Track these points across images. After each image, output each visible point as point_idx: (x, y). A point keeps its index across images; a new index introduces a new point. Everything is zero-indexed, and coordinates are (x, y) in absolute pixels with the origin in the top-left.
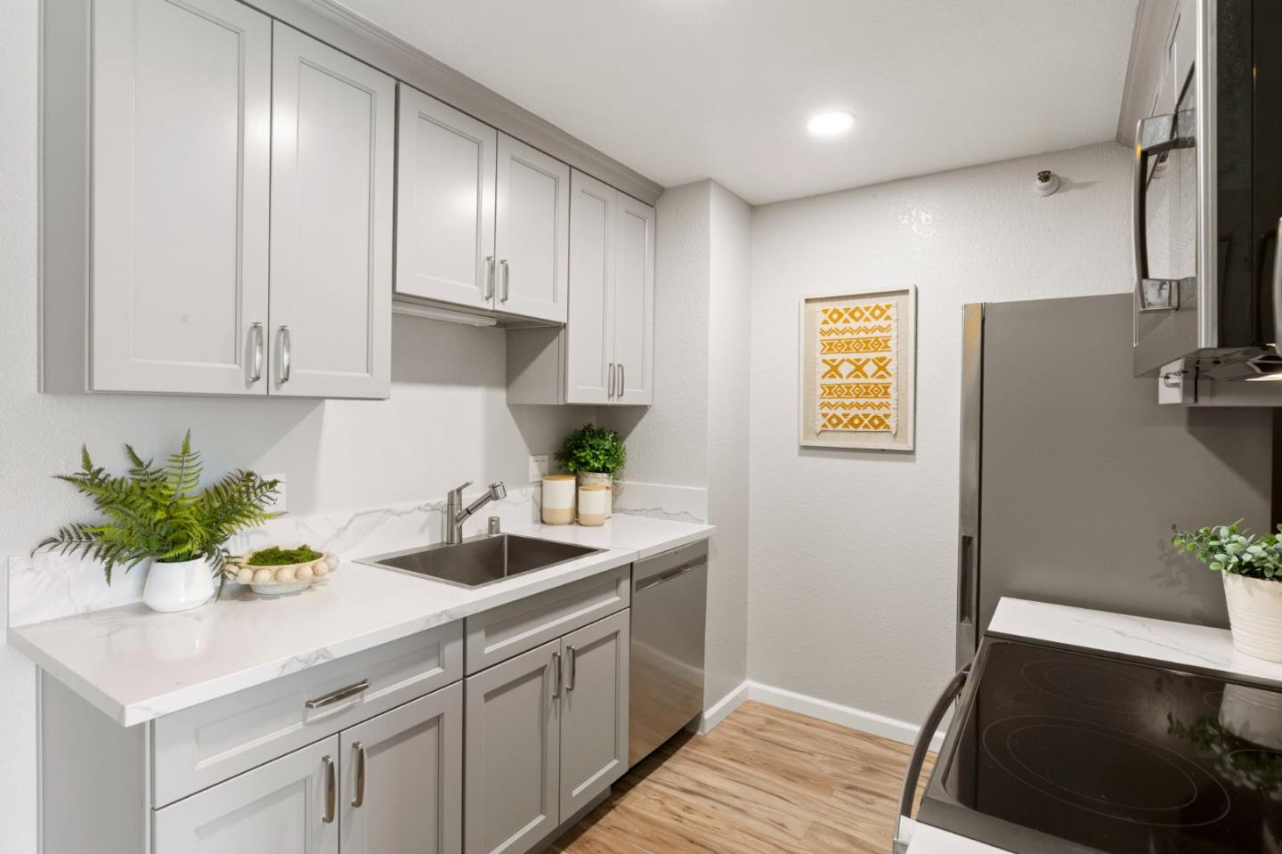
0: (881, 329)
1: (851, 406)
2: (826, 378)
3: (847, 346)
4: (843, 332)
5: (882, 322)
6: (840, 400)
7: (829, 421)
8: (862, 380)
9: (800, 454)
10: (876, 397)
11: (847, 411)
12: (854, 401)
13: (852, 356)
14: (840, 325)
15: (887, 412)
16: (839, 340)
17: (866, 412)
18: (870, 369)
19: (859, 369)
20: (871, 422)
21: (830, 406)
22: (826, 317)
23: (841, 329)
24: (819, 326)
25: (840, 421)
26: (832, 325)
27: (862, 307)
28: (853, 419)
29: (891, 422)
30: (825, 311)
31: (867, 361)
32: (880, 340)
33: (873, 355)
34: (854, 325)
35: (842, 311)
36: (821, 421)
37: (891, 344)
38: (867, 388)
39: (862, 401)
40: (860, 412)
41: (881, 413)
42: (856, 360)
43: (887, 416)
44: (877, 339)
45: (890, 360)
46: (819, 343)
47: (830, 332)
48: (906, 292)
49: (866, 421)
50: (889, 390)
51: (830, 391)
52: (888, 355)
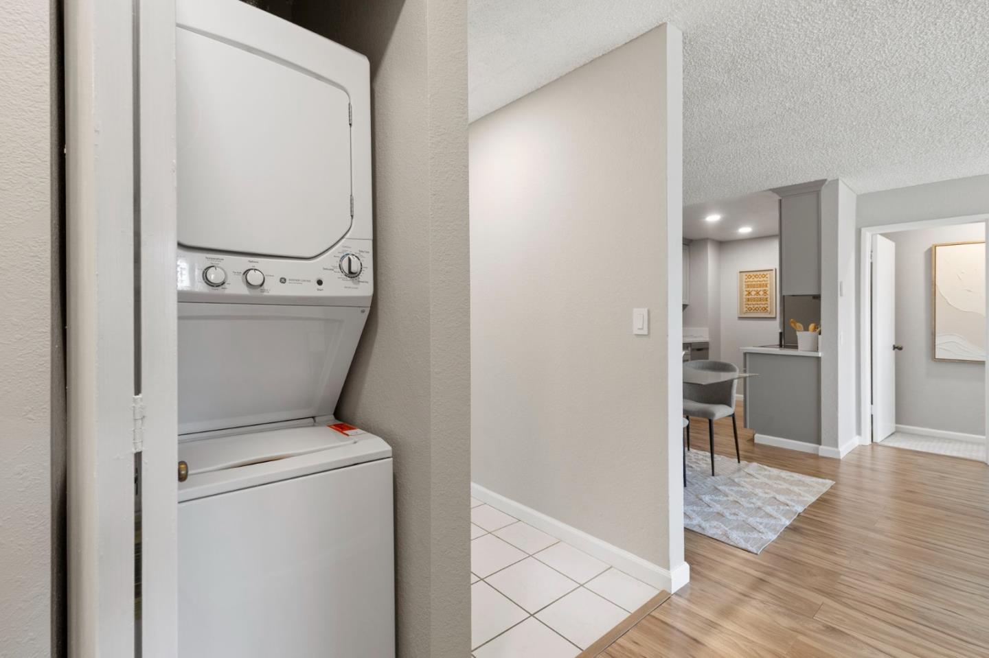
0: (764, 281)
2: (747, 296)
3: (754, 286)
4: (752, 282)
5: (765, 279)
6: (752, 303)
7: (748, 309)
8: (759, 296)
9: (738, 320)
10: (763, 301)
11: (754, 306)
12: (756, 303)
13: (756, 289)
14: (751, 280)
16: (751, 284)
17: (761, 306)
18: (761, 293)
19: (758, 293)
20: (762, 309)
21: (748, 304)
24: (744, 280)
25: (752, 309)
26: (748, 280)
27: (758, 274)
28: (756, 308)
30: (746, 276)
31: (760, 291)
32: (764, 284)
33: (762, 289)
34: (756, 279)
35: (752, 276)
36: (745, 309)
37: (768, 285)
38: (760, 299)
39: (759, 303)
40: (758, 306)
43: (767, 307)
46: (744, 285)
47: (748, 282)
48: (772, 270)
49: (760, 309)
50: (767, 299)
51: (748, 300)
52: (767, 289)
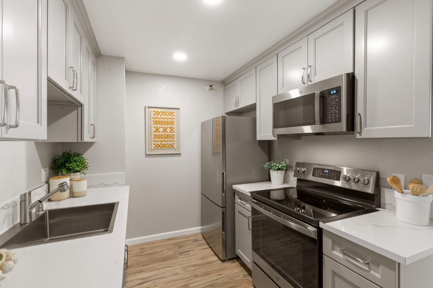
0: (172, 119)
1: (163, 141)
2: (155, 132)
3: (161, 123)
4: (160, 118)
5: (171, 117)
6: (159, 140)
7: (156, 146)
8: (166, 133)
9: (146, 157)
10: (170, 138)
11: (162, 143)
12: (164, 140)
13: (163, 126)
14: (159, 116)
15: (173, 143)
16: (159, 121)
17: (167, 143)
18: (168, 130)
19: (165, 130)
20: (169, 146)
21: (156, 141)
22: (154, 113)
23: (159, 117)
24: (152, 116)
25: (159, 146)
26: (156, 116)
27: (166, 111)
28: (164, 145)
29: (175, 146)
30: (154, 111)
31: (168, 128)
32: (171, 122)
33: (169, 126)
34: (163, 117)
35: (160, 112)
36: (153, 146)
37: (174, 123)
38: (167, 136)
39: (166, 140)
40: (166, 143)
41: (172, 143)
42: (164, 127)
43: (174, 144)
44: (170, 121)
45: (174, 128)
46: (152, 121)
47: (156, 118)
48: (179, 109)
49: (168, 146)
50: (174, 136)
51: (156, 136)
52: (174, 126)
